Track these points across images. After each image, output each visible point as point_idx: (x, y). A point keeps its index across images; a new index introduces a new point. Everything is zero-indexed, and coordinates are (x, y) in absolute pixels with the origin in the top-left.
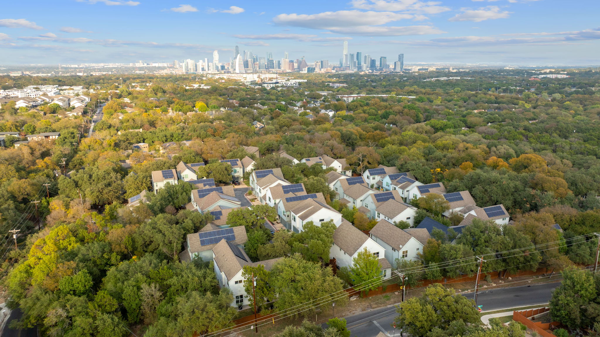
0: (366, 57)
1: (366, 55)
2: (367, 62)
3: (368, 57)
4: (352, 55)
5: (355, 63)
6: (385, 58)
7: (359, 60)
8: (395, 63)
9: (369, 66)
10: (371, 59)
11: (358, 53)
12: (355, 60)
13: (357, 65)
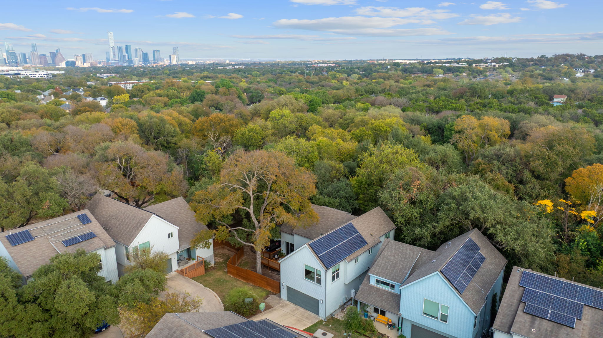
0: (136, 50)
1: (137, 48)
2: (139, 56)
3: (139, 50)
4: (120, 48)
5: (124, 56)
6: (158, 51)
7: (129, 53)
8: (170, 56)
9: (142, 60)
10: (143, 53)
11: (127, 45)
12: (124, 53)
13: (127, 59)
